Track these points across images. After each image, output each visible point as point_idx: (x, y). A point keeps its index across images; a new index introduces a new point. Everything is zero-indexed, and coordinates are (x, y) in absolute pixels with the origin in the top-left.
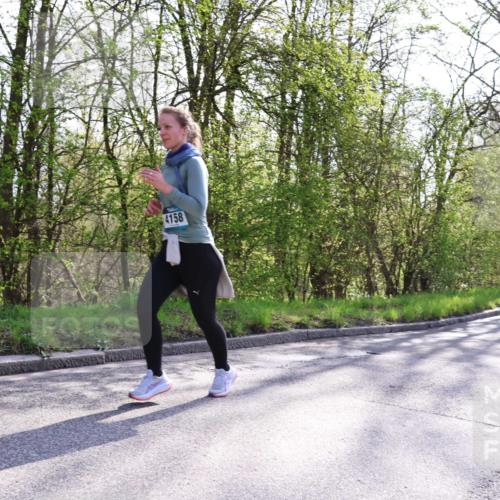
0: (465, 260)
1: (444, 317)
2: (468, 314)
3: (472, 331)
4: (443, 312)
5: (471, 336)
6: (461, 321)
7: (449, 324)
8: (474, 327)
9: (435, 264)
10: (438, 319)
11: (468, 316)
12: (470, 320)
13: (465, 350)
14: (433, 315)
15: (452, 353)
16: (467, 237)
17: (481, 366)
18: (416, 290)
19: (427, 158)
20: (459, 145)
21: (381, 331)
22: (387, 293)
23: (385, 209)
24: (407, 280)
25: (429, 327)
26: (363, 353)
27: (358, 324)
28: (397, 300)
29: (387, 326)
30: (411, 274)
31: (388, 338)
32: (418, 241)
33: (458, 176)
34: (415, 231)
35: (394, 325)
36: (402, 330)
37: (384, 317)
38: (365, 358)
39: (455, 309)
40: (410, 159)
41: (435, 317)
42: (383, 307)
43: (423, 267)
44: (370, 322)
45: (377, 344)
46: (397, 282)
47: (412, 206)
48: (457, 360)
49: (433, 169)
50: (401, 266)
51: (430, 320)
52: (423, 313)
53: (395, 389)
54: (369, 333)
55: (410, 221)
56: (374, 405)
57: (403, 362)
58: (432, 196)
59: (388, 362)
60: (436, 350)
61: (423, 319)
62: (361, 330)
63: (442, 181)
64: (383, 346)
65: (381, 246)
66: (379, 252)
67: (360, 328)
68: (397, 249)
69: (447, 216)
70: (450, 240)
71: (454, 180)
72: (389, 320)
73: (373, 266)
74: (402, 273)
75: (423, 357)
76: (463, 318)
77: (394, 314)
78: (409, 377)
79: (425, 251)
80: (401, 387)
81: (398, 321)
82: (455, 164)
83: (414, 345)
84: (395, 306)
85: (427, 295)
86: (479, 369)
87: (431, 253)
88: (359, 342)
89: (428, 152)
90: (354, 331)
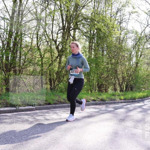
0: (144, 82)
1: (137, 99)
2: (144, 98)
3: (146, 103)
4: (137, 97)
5: (145, 105)
6: (142, 100)
7: (139, 101)
8: (146, 102)
9: (135, 83)
10: (135, 99)
11: (145, 99)
12: (145, 100)
13: (143, 109)
14: (134, 98)
15: (140, 110)
16: (145, 75)
17: (148, 114)
18: (129, 90)
19: (133, 51)
20: (143, 47)
21: (118, 103)
22: (120, 91)
23: (120, 66)
24: (126, 87)
25: (133, 102)
26: (113, 109)
27: (111, 100)
28: (123, 93)
29: (120, 101)
30: (127, 86)
31: (120, 105)
32: (130, 76)
33: (143, 56)
34: (129, 73)
35: (122, 101)
36: (124, 102)
37: (119, 99)
38: (113, 111)
39: (141, 96)
40: (128, 51)
41: (134, 99)
42: (119, 95)
43: (131, 84)
44: (115, 100)
45: (117, 106)
46: (123, 88)
47: (128, 65)
48: (141, 112)
49: (135, 54)
50: (124, 83)
51: (133, 99)
52: (131, 98)
53: (122, 120)
54: (115, 103)
55: (128, 70)
56: (116, 125)
57: (125, 112)
58: (135, 62)
59: (120, 112)
60: (135, 109)
61: (131, 100)
62: (112, 102)
63: (138, 58)
64: (119, 107)
65: (119, 77)
66: (118, 79)
67: (112, 101)
68: (123, 78)
69: (139, 68)
70: (140, 75)
71: (141, 58)
72: (121, 99)
73: (116, 83)
74: (125, 85)
75: (131, 111)
76: (143, 99)
77: (122, 98)
78: (126, 117)
79: (132, 79)
80: (124, 120)
81: (123, 100)
82: (142, 53)
83: (128, 107)
84: (122, 95)
85: (132, 92)
86: (147, 115)
87: (134, 80)
88: (112, 106)
89: (134, 49)
90: (110, 102)
